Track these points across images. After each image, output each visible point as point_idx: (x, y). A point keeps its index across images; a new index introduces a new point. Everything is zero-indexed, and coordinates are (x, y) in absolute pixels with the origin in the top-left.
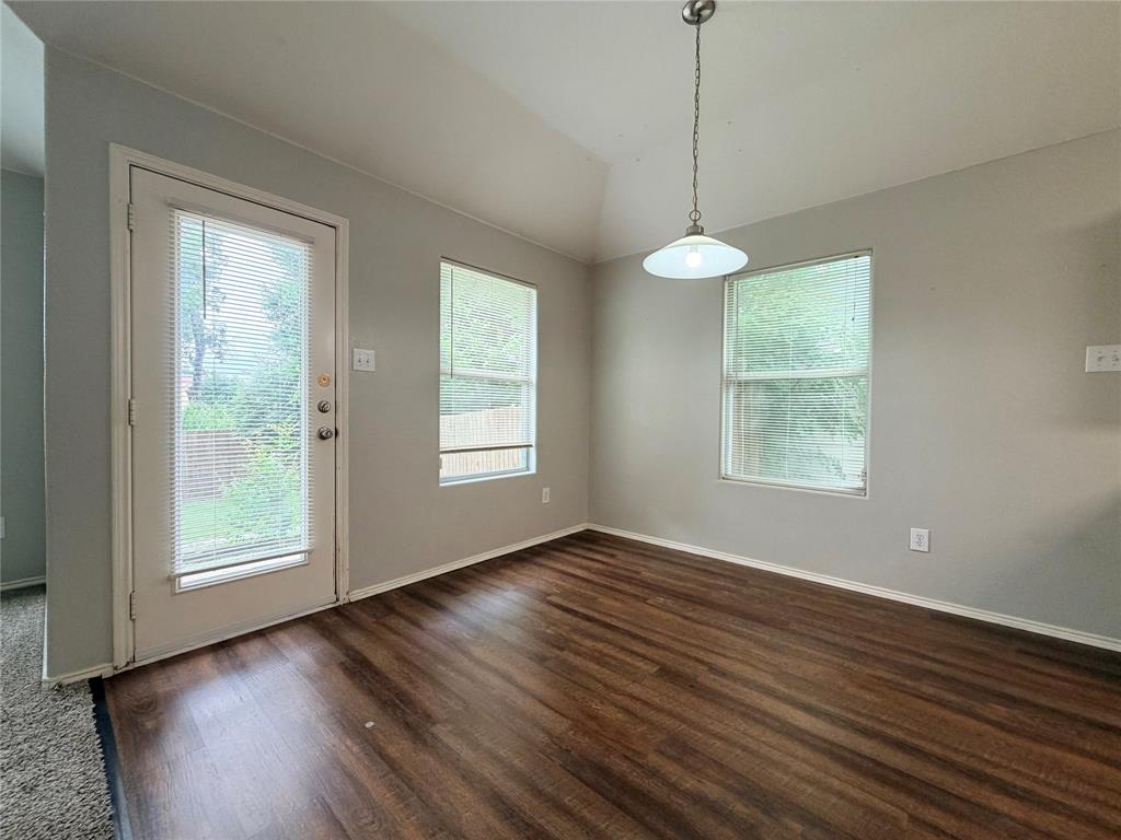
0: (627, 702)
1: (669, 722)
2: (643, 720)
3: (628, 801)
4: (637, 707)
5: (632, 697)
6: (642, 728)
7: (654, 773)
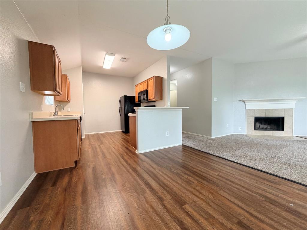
0: (200, 196)
1: (190, 189)
2: (196, 190)
3: (200, 176)
4: (197, 193)
5: (198, 197)
6: (197, 188)
7: (197, 180)
